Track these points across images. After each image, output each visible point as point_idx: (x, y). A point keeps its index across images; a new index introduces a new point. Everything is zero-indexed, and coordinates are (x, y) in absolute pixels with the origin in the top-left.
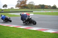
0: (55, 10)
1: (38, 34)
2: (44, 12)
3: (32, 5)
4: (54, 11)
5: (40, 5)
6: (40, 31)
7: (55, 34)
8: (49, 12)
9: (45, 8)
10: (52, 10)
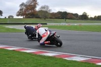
0: (86, 21)
1: (56, 63)
2: (67, 24)
3: (46, 12)
4: (83, 24)
5: (60, 13)
7: (86, 63)
8: (76, 24)
10: (80, 22)
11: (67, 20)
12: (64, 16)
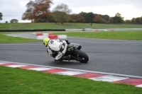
0: (120, 25)
2: (93, 30)
4: (116, 29)
5: (83, 14)
6: (84, 79)
8: (106, 30)
9: (96, 22)
10: (112, 27)
11: (94, 24)
12: (89, 18)
